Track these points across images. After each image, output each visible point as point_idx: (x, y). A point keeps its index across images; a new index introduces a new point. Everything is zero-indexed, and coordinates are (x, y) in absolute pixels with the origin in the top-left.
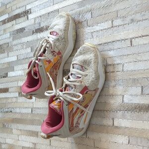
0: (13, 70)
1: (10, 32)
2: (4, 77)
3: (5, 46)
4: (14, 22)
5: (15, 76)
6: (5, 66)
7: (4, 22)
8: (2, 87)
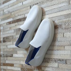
0: (17, 53)
1: (14, 29)
2: (10, 57)
3: (11, 38)
4: (17, 23)
5: (18, 57)
6: (11, 50)
7: (10, 23)
8: (9, 63)
